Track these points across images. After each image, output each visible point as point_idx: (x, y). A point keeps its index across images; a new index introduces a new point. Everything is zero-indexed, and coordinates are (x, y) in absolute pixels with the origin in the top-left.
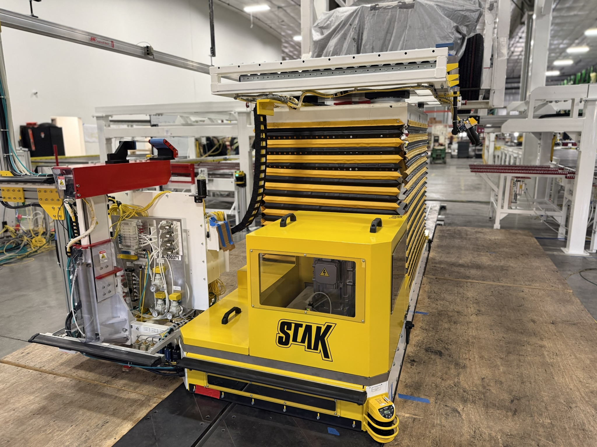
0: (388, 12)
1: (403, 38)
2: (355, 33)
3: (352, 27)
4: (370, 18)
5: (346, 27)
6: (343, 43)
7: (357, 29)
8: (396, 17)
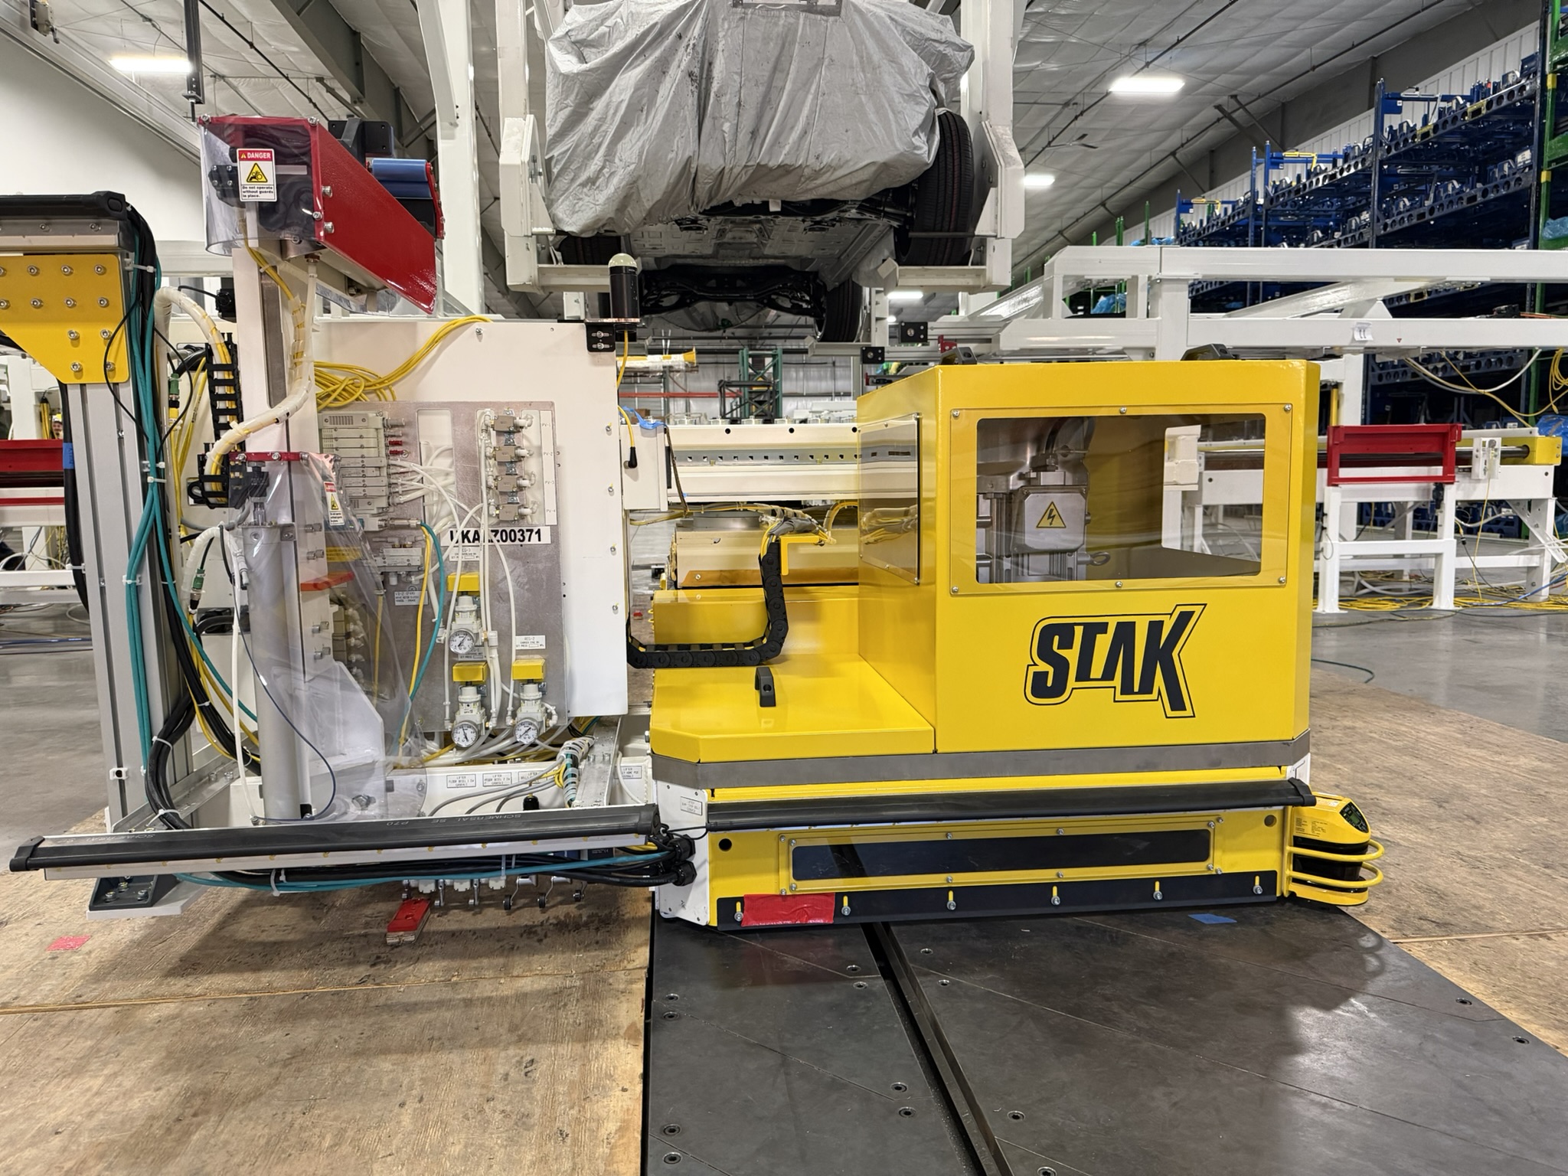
0: (779, 17)
1: (814, 87)
2: (693, 58)
3: (684, 44)
4: (733, 25)
5: (667, 42)
6: (660, 82)
7: (700, 49)
8: (797, 31)
